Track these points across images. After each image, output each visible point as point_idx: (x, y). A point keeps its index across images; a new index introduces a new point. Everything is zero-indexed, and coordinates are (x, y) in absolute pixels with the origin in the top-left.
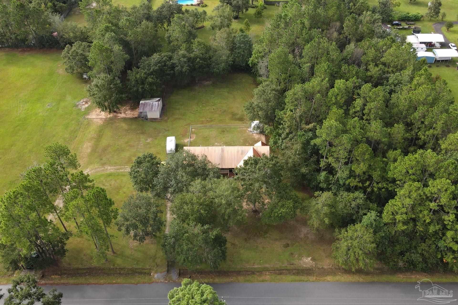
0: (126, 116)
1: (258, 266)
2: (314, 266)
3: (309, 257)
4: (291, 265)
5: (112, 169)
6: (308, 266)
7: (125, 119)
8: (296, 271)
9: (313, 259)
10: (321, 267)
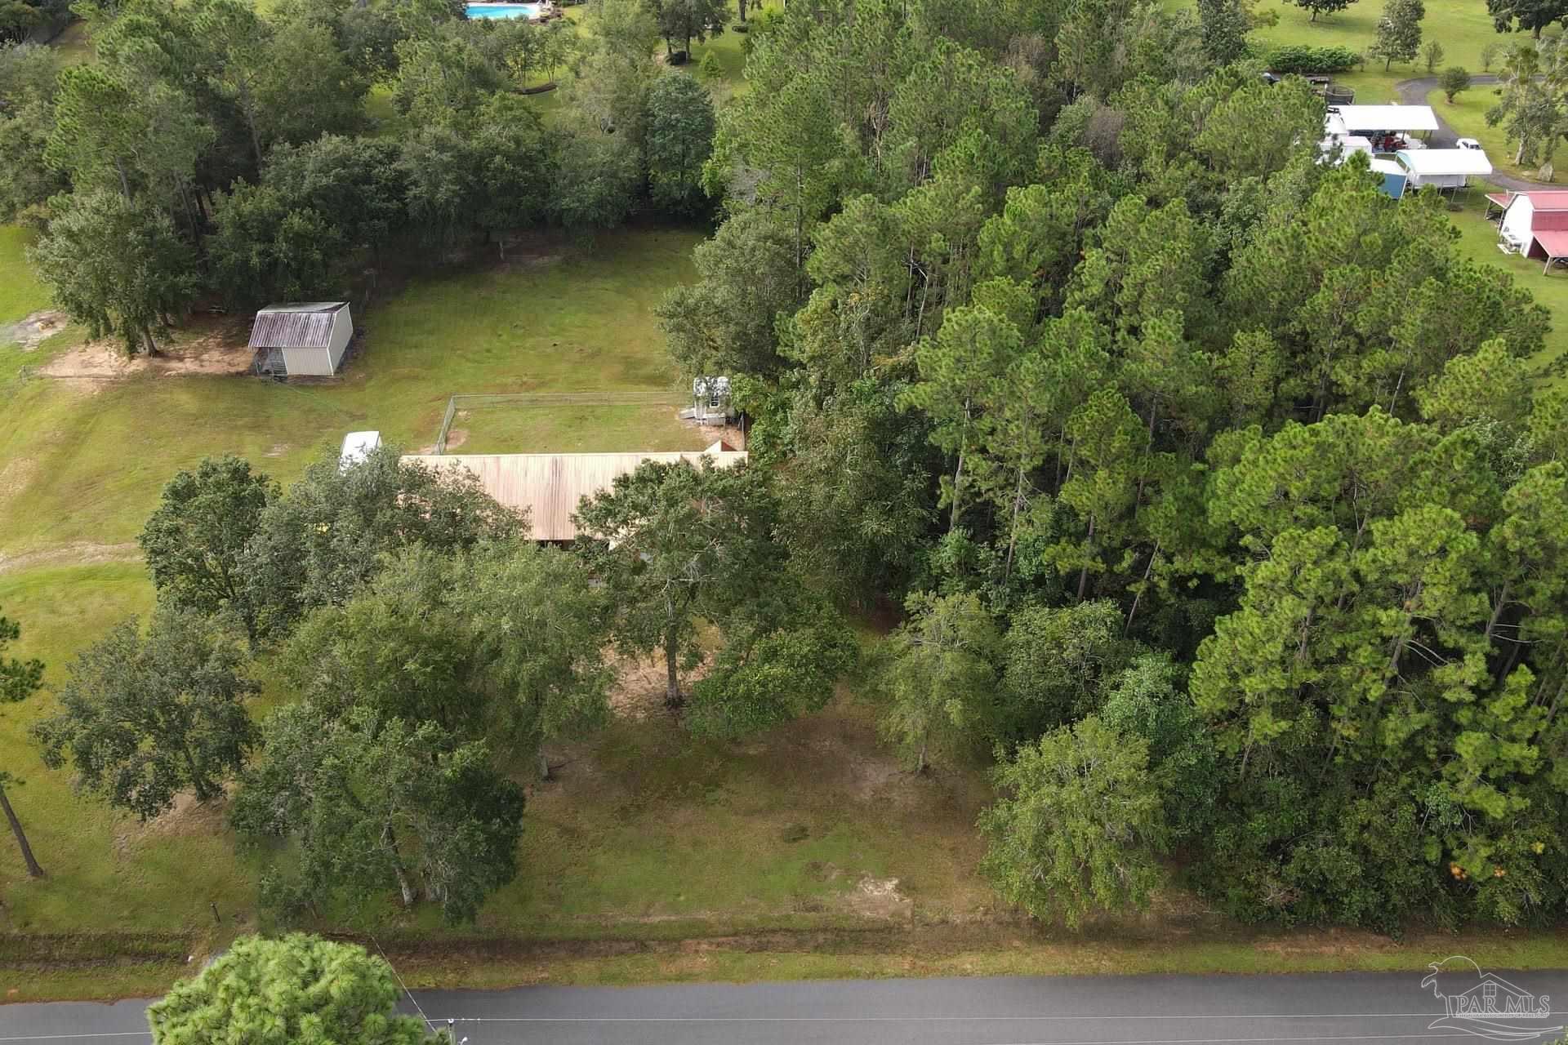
0: (200, 370)
1: (665, 918)
2: (908, 913)
3: (888, 877)
4: (808, 910)
5: (102, 554)
6: (883, 914)
7: (192, 379)
8: (829, 936)
9: (906, 888)
10: (937, 918)
